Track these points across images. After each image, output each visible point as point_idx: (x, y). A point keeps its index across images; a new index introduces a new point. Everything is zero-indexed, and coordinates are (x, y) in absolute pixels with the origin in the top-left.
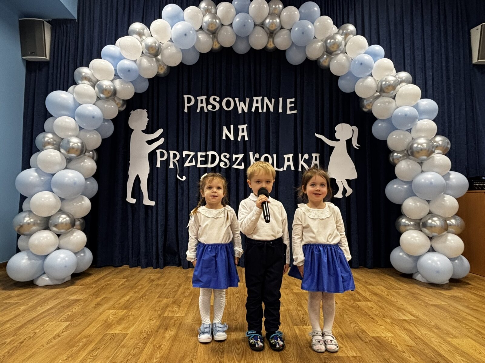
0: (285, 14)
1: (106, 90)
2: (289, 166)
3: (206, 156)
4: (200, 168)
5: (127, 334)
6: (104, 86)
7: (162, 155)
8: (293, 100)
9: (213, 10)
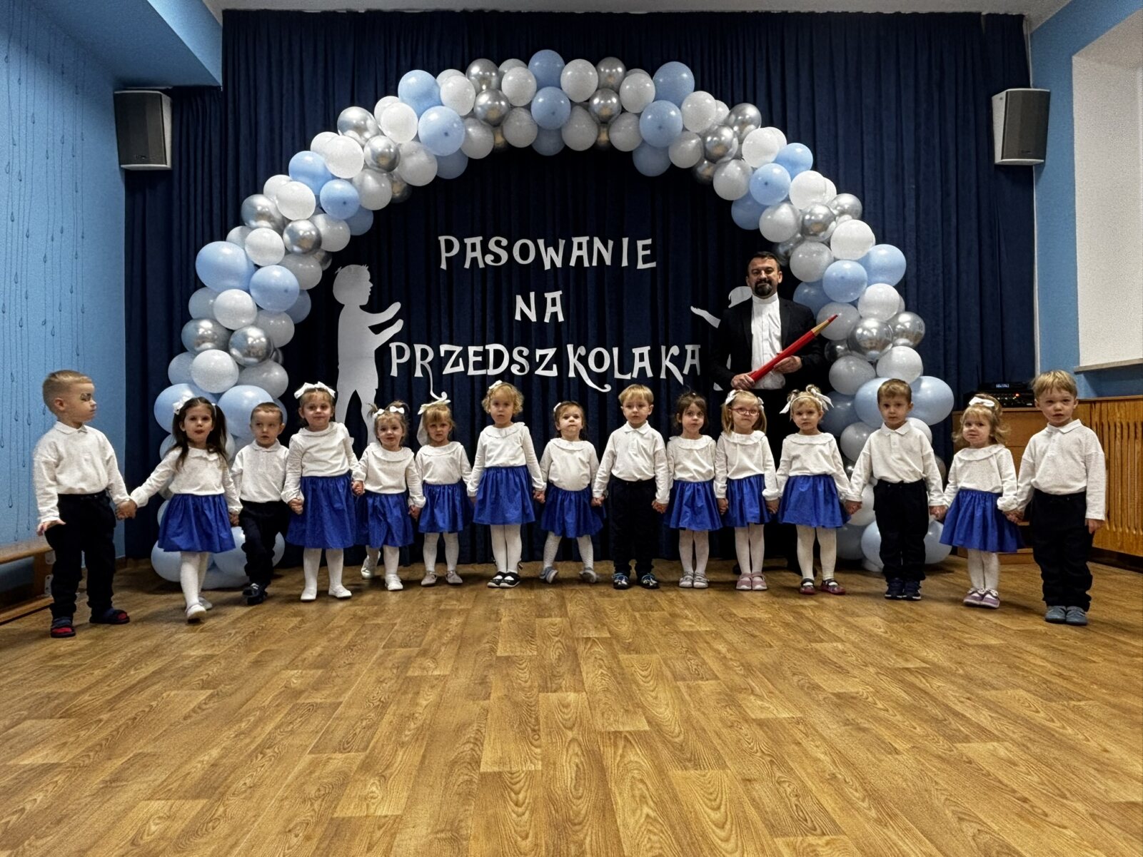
0: (628, 87)
1: (303, 238)
2: (642, 370)
3: (485, 354)
4: (473, 377)
5: (395, 624)
6: (301, 233)
7: (401, 352)
8: (649, 242)
9: (494, 80)
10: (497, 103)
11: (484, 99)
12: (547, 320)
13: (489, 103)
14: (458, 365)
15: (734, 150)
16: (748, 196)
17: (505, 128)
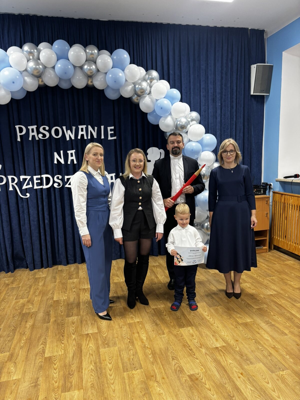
0: (100, 60)
3: (41, 179)
4: (36, 189)
7: (1, 180)
8: (113, 128)
9: (36, 54)
10: (38, 67)
11: (31, 64)
12: (69, 163)
13: (34, 66)
14: (29, 184)
15: (148, 92)
16: (154, 111)
17: (43, 77)
